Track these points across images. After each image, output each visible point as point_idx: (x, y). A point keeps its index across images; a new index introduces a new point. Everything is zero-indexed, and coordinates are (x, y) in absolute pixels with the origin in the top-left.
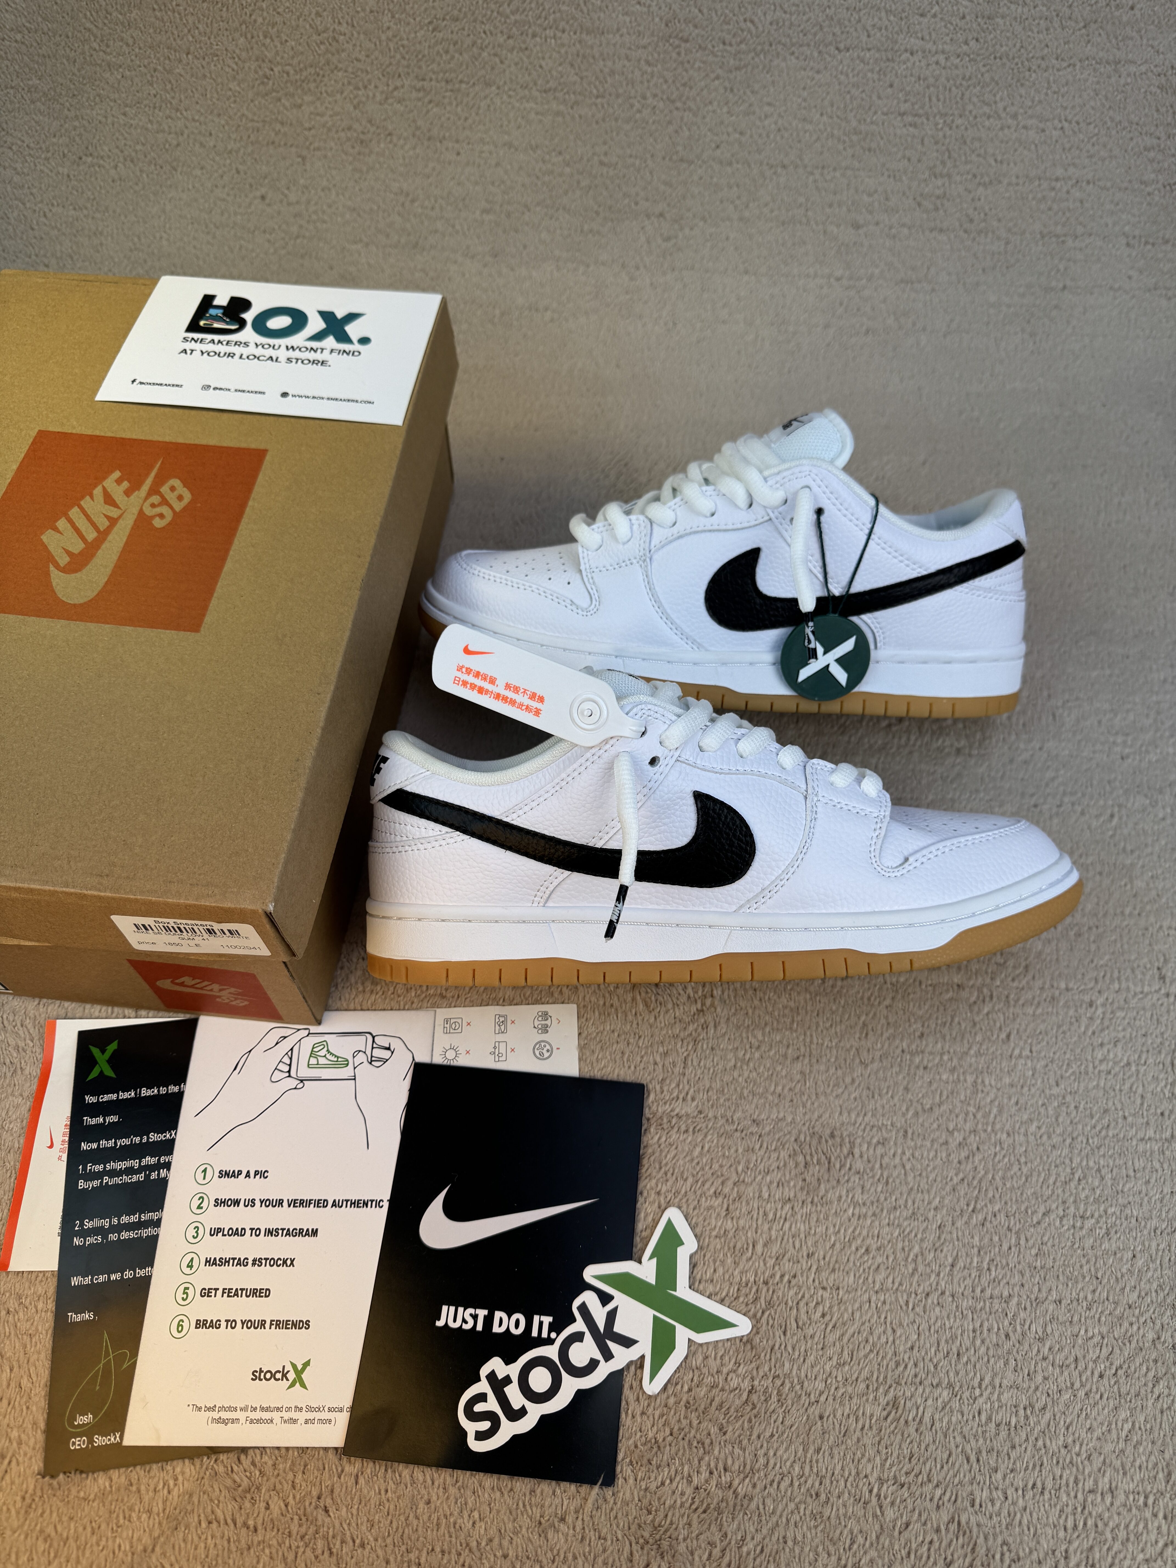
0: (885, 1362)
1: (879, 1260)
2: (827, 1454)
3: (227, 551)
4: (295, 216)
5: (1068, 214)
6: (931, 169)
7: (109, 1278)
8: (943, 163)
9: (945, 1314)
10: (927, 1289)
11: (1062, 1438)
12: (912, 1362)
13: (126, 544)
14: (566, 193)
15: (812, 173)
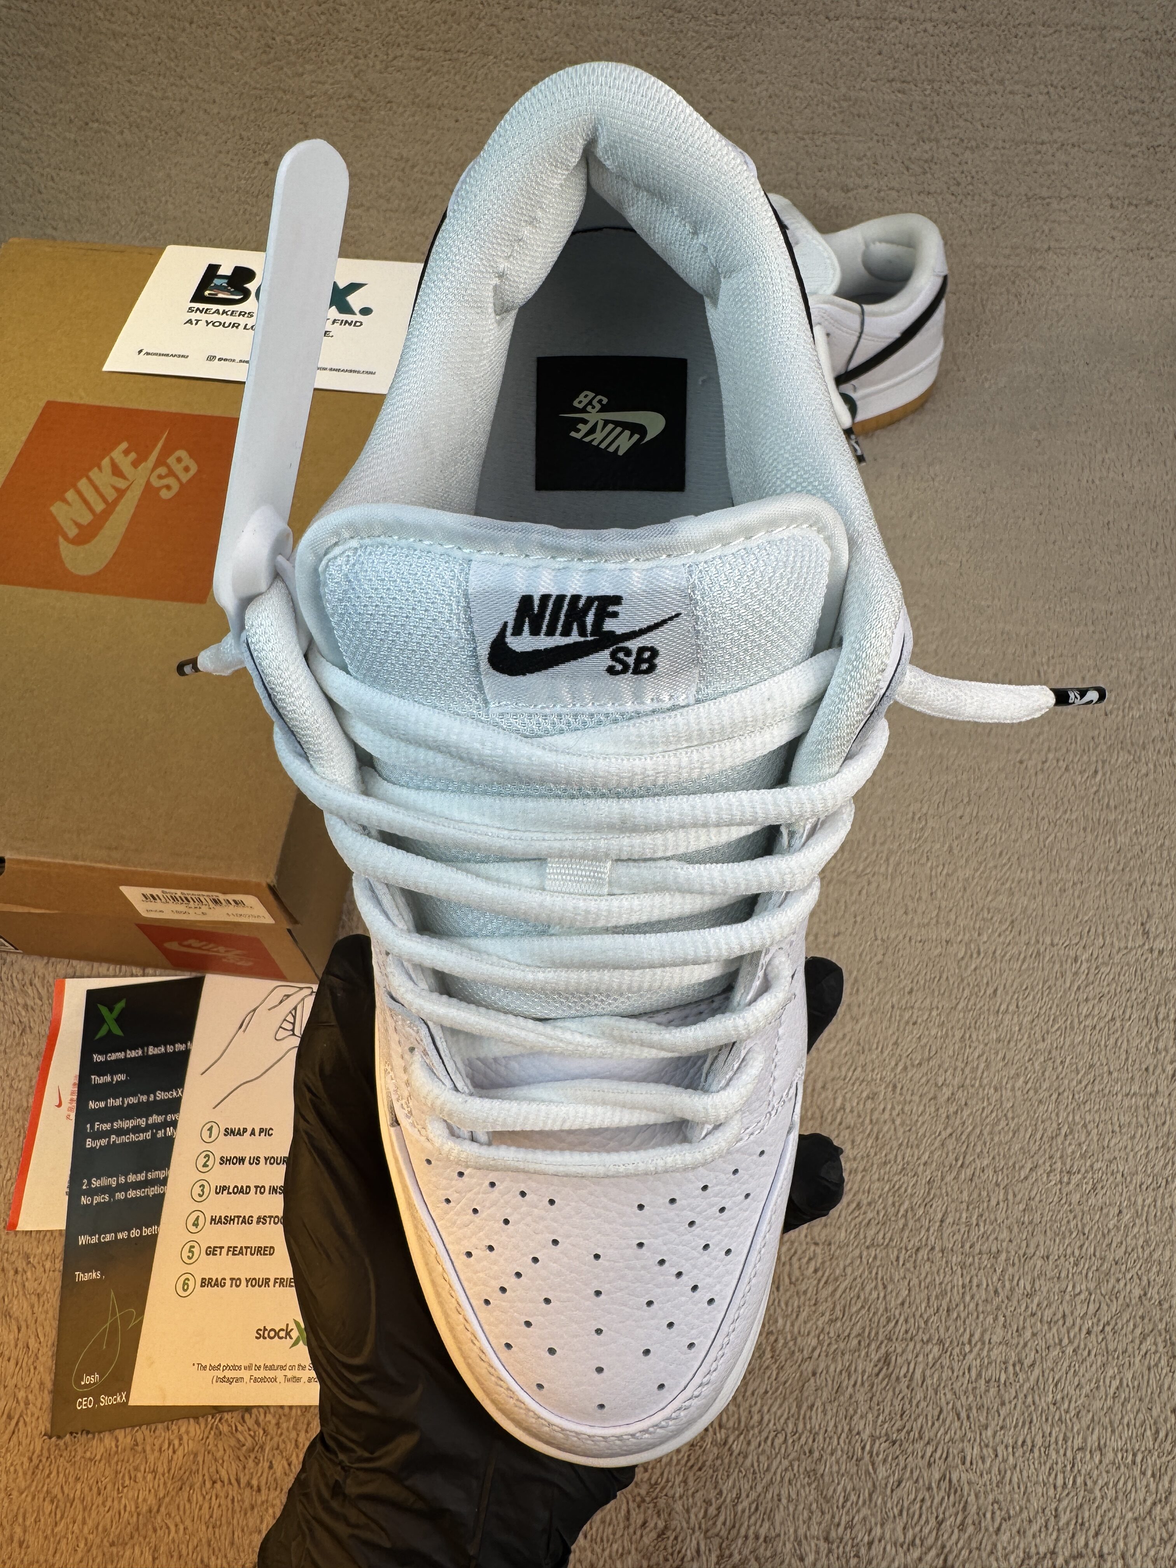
0: (876, 1319)
2: (820, 1410)
6: (919, 134)
7: (116, 1237)
9: (935, 1269)
10: (917, 1245)
11: (1051, 1396)
12: (902, 1318)
13: (134, 515)
15: (802, 139)
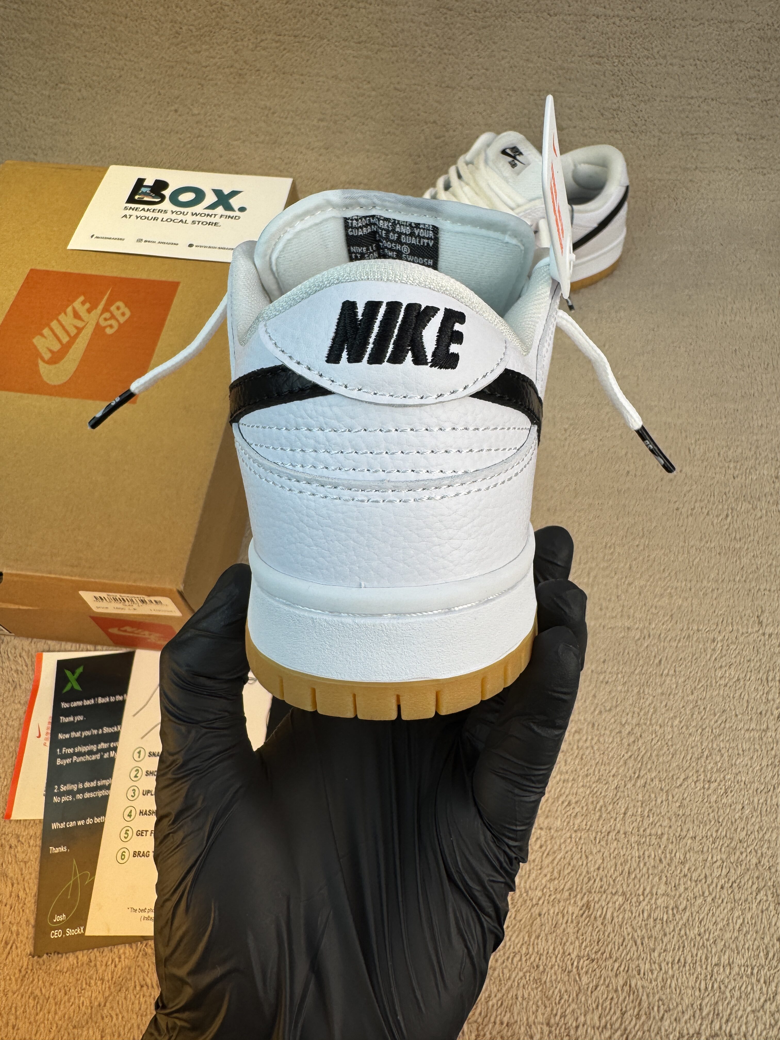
0: (581, 878)
1: (577, 810)
2: (544, 939)
3: (153, 350)
4: (197, 123)
5: (699, 121)
6: (610, 91)
7: (77, 824)
8: (618, 88)
9: (620, 846)
10: (608, 830)
11: (697, 929)
12: (598, 878)
13: (88, 345)
14: (373, 108)
15: (532, 95)
